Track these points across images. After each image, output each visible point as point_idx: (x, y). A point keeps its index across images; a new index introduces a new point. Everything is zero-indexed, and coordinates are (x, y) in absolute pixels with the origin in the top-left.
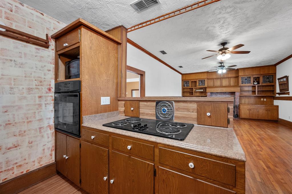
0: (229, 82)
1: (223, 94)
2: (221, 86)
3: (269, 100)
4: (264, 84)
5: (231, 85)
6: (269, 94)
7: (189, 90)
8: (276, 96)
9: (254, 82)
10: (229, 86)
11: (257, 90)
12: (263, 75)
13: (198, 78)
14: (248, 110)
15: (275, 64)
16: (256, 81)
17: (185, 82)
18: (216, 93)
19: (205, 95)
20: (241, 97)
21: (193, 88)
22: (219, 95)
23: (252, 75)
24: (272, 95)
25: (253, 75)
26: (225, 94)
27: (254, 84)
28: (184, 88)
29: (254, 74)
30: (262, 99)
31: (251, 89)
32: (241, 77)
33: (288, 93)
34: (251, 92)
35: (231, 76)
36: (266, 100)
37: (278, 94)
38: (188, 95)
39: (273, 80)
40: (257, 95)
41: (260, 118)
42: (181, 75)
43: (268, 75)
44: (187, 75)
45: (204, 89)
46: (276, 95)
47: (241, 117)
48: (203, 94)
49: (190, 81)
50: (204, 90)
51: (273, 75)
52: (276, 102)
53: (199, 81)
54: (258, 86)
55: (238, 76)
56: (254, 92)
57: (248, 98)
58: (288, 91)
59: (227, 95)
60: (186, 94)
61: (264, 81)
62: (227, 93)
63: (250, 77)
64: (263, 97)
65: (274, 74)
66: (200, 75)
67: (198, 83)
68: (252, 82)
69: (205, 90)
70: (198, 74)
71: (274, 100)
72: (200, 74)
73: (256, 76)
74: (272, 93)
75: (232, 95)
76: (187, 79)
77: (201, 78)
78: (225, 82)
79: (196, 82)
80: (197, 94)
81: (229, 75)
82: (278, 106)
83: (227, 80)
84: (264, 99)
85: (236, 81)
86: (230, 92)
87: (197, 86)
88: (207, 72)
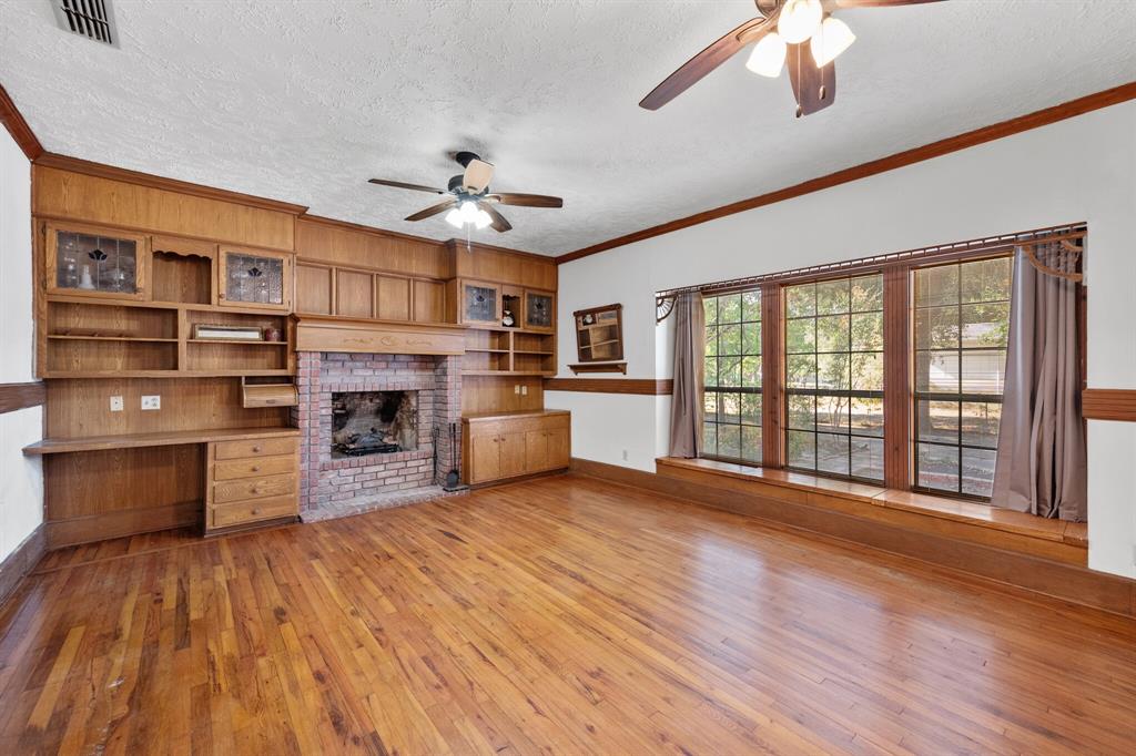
0: (411, 299)
1: (383, 365)
2: (372, 320)
3: (533, 389)
4: (532, 329)
5: (417, 319)
6: (533, 369)
7: (121, 324)
8: (556, 377)
9: (504, 314)
10: (409, 318)
11: (511, 351)
12: (531, 292)
13: (228, 237)
14: (495, 441)
15: (556, 258)
16: (508, 313)
17: (82, 248)
18: (347, 357)
19: (284, 366)
21: (175, 312)
22: (361, 372)
23: (498, 283)
24: (540, 373)
25: (503, 284)
26: (395, 365)
27: (504, 325)
28: (66, 294)
29: (506, 281)
30: (517, 390)
32: (465, 282)
33: (621, 368)
34: (487, 358)
35: (421, 273)
36: (526, 393)
37: (574, 368)
38: (116, 364)
39: (549, 315)
40: (511, 372)
41: (529, 470)
42: (23, 163)
43: (537, 293)
44: (106, 186)
45: (266, 325)
46: (556, 374)
47: (472, 483)
48: (259, 361)
49: (140, 244)
50: (266, 335)
51: (550, 295)
52: (553, 400)
53: (232, 258)
54: (515, 333)
55: (445, 275)
56: (498, 358)
57: (478, 387)
58: (622, 358)
59: (404, 373)
60: (81, 362)
61: (531, 321)
62: (402, 358)
63: (492, 292)
64: (521, 380)
65: (553, 295)
66: (245, 217)
67: (223, 268)
68: (499, 314)
69: (275, 334)
70: (223, 206)
71: (545, 392)
72: (240, 208)
73: (510, 292)
74: (540, 365)
75: (422, 369)
76: (104, 220)
77: (249, 243)
78: (392, 301)
79: (207, 261)
80: (204, 360)
81: (414, 262)
82: (569, 414)
83: (402, 287)
84: (521, 386)
85: (436, 302)
86: (415, 355)
87: (220, 296)
88: (300, 213)
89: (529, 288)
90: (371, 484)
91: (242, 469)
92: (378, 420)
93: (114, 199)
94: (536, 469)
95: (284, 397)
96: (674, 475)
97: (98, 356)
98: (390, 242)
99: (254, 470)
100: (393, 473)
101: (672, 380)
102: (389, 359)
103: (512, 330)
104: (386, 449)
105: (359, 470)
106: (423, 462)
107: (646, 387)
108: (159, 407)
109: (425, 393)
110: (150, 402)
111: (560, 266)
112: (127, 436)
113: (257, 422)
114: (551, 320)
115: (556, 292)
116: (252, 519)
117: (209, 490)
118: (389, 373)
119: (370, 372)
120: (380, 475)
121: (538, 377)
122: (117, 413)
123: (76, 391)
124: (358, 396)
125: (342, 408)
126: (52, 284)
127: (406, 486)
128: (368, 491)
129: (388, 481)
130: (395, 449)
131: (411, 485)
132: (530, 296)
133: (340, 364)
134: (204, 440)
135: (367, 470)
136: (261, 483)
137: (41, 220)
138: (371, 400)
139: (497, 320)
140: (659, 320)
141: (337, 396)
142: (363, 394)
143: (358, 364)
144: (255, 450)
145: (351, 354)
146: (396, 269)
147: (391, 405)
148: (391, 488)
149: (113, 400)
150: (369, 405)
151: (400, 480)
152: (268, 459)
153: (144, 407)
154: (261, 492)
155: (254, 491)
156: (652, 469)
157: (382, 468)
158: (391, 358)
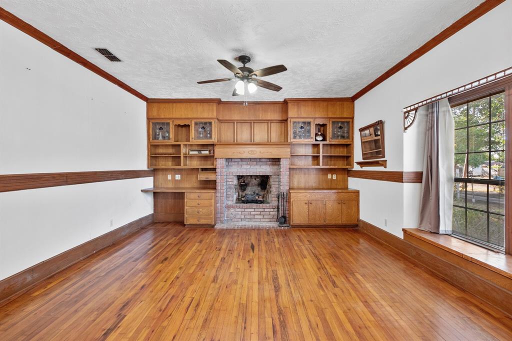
0: (269, 132)
1: (255, 163)
2: (251, 143)
3: (340, 177)
4: (334, 142)
5: (272, 141)
6: (340, 165)
7: (170, 150)
8: (353, 169)
9: (316, 135)
10: (268, 141)
11: (321, 155)
12: (334, 120)
13: (195, 116)
14: (306, 204)
15: (353, 97)
16: (319, 133)
17: (158, 127)
18: (239, 160)
19: (213, 165)
20: (292, 172)
21: (180, 145)
22: (245, 167)
23: (312, 118)
24: (345, 167)
25: (315, 118)
26: (260, 163)
27: (316, 140)
28: (156, 142)
29: (317, 116)
30: (329, 176)
31: (309, 151)
32: (292, 120)
33: (384, 164)
34: (310, 159)
35: (272, 118)
36: (335, 178)
37: (359, 163)
38: (169, 164)
39: (348, 132)
40: (321, 166)
41: (327, 222)
42: (145, 103)
43: (340, 120)
44: (162, 105)
45: (210, 148)
46: (353, 168)
47: (291, 224)
49: (171, 123)
50: (210, 151)
51: (348, 120)
52: (354, 183)
53: (196, 124)
54: (323, 144)
55: (285, 118)
56: (316, 158)
57: (305, 175)
58: (384, 157)
59: (264, 167)
60: (162, 164)
61: (334, 136)
62: (263, 160)
63: (309, 123)
64: (332, 171)
65: (351, 120)
66: (200, 107)
67: (193, 128)
68: (313, 134)
69: (212, 151)
70: (193, 105)
71: (349, 178)
72: (199, 104)
73: (321, 122)
74: (346, 162)
75: (273, 165)
76: (163, 117)
77: (201, 117)
78: (260, 133)
79: (189, 126)
80: (192, 162)
81: (269, 114)
82: (358, 192)
83: (264, 126)
84: (332, 175)
85: (281, 132)
86: (269, 159)
87: (192, 138)
88: (219, 102)
89: (331, 118)
90: (248, 217)
91: (194, 203)
92: (259, 188)
93: (165, 109)
94: (333, 223)
95: (210, 176)
96: (414, 244)
97: (165, 161)
98: (258, 106)
99: (198, 204)
100: (259, 213)
101: (422, 173)
102: (258, 160)
103: (321, 143)
104: (257, 202)
105: (243, 210)
106: (272, 210)
107: (397, 177)
108: (180, 179)
109: (274, 177)
110: (178, 177)
111: (356, 102)
112: (172, 188)
113: (208, 186)
114: (349, 135)
115: (353, 118)
116: (198, 223)
117: (185, 210)
118: (257, 167)
119: (249, 167)
120: (252, 213)
121: (344, 169)
122: (170, 180)
123: (160, 173)
124: (249, 177)
125: (243, 182)
126: (151, 139)
127: (264, 220)
128: (247, 220)
129: (256, 217)
130: (262, 202)
131: (266, 220)
132: (333, 123)
133: (236, 163)
134: (183, 191)
135: (247, 210)
136: (201, 210)
137: (148, 119)
138: (255, 179)
139: (312, 138)
140: (406, 129)
141: (240, 177)
142: (251, 176)
143: (244, 163)
144: (199, 197)
145: (241, 159)
146: (260, 119)
147: (264, 182)
148: (257, 220)
149: (169, 176)
150: (254, 181)
151: (262, 217)
152: (203, 201)
153: (176, 179)
154: (201, 213)
155: (198, 212)
156: (401, 236)
157: (253, 210)
158: (259, 160)
